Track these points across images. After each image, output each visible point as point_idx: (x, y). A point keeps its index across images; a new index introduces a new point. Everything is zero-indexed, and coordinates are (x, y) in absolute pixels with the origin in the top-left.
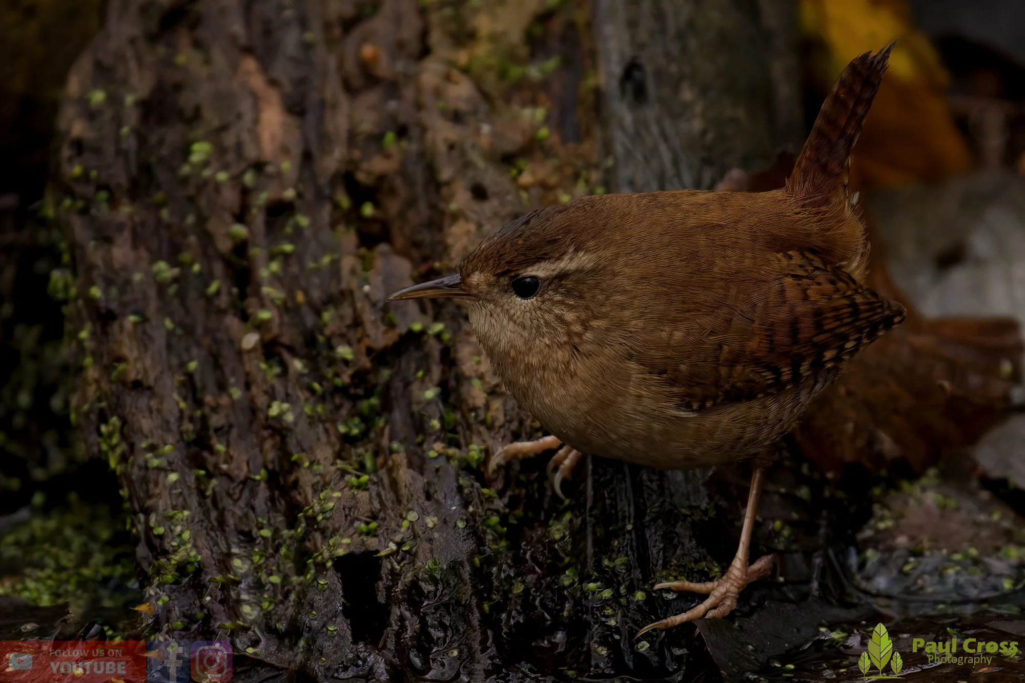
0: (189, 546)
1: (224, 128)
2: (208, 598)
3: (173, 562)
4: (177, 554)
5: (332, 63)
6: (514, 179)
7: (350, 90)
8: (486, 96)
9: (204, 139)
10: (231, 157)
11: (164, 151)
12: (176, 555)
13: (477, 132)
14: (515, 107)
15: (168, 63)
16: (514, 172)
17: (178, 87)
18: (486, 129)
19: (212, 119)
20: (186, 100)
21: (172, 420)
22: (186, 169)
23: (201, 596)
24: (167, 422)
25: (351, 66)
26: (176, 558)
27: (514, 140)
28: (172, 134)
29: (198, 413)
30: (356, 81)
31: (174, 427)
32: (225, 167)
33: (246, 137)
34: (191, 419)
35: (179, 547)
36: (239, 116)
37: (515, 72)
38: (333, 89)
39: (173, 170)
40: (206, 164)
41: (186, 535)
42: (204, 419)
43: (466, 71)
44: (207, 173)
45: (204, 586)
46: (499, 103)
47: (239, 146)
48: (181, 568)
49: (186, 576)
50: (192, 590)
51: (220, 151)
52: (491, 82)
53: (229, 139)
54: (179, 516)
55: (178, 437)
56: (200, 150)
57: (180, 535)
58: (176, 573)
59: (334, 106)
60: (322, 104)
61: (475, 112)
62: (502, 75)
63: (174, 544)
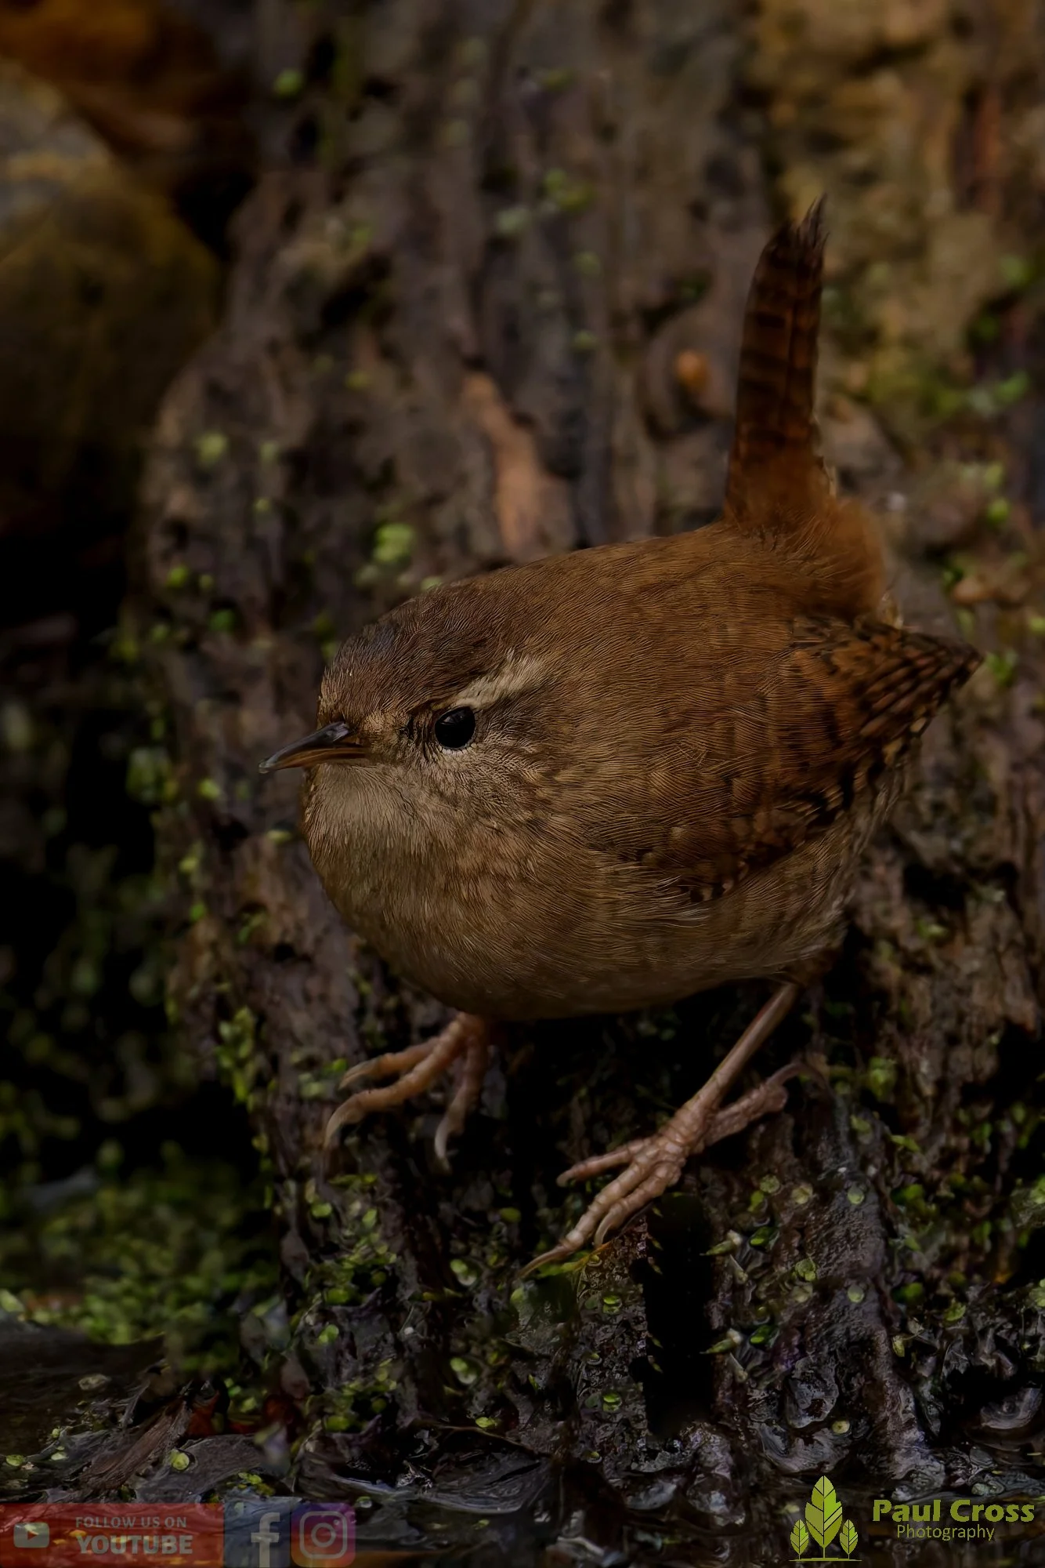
0: (376, 1237)
1: (435, 500)
2: (409, 1330)
3: (347, 1266)
4: (354, 1251)
5: (626, 385)
6: (949, 589)
7: (657, 432)
8: (896, 443)
9: (401, 519)
10: (449, 551)
11: (332, 541)
12: (351, 1254)
13: (882, 505)
14: (950, 465)
15: (336, 385)
16: (948, 576)
17: (353, 429)
18: (898, 501)
19: (414, 484)
20: (368, 452)
21: (345, 1012)
22: (368, 574)
23: (396, 1326)
24: (337, 1018)
25: (659, 392)
26: (354, 1258)
27: (948, 520)
28: (345, 511)
29: (391, 1003)
30: (670, 419)
31: (348, 1025)
32: (439, 569)
33: (473, 514)
34: (380, 1013)
35: (358, 1238)
36: (462, 480)
37: (949, 401)
38: (627, 431)
39: (346, 574)
40: (404, 563)
41: (370, 1217)
42: (402, 1011)
43: (862, 399)
44: (405, 579)
45: (402, 1309)
46: (922, 457)
47: (463, 534)
48: (361, 1278)
49: (370, 1291)
50: (380, 1316)
51: (430, 540)
52: (907, 421)
53: (444, 519)
54: (357, 1183)
55: (355, 1044)
56: (394, 541)
57: (359, 1218)
58: (353, 1286)
59: (631, 461)
60: (609, 456)
61: (876, 472)
62: (927, 406)
63: (348, 1233)
